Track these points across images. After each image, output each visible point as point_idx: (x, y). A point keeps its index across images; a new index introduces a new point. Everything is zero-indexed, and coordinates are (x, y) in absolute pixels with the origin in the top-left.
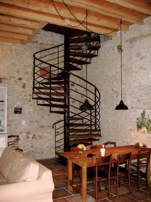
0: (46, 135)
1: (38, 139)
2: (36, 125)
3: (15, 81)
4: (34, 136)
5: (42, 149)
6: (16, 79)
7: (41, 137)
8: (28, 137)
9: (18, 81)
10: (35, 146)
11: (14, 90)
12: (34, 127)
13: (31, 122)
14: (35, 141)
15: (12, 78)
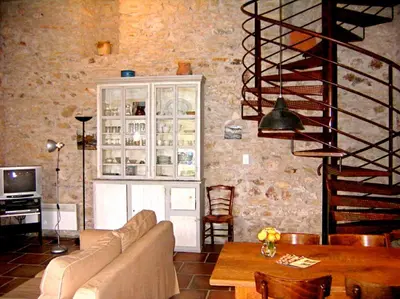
0: (301, 189)
1: (280, 197)
2: (274, 166)
3: (226, 68)
4: (271, 190)
5: (290, 221)
6: (227, 64)
7: (287, 195)
8: (256, 192)
9: (232, 66)
10: (274, 213)
11: (223, 87)
12: (270, 169)
13: (263, 158)
14: (274, 202)
15: (220, 63)
